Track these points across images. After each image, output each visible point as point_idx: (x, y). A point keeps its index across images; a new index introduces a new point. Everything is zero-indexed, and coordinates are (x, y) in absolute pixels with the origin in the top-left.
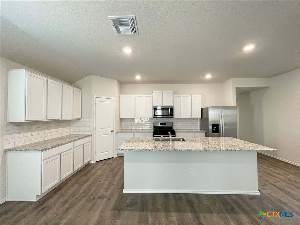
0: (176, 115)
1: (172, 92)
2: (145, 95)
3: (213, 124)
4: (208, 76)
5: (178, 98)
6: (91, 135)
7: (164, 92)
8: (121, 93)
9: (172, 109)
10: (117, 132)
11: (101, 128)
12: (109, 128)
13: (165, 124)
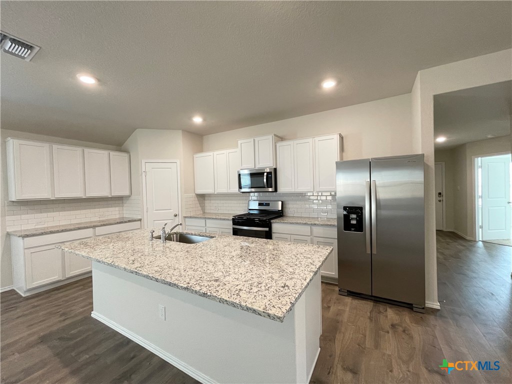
0: (283, 188)
1: (271, 136)
2: (228, 151)
5: (286, 147)
6: (140, 220)
7: (256, 139)
9: (271, 174)
10: (185, 217)
11: (156, 210)
12: (170, 210)
13: (268, 205)
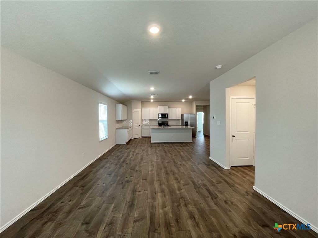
0: (169, 118)
1: (168, 106)
2: (154, 108)
3: (185, 122)
4: (183, 101)
5: (170, 109)
6: (132, 127)
7: (164, 106)
8: (142, 107)
9: (168, 115)
11: (135, 124)
12: (138, 124)
13: (164, 122)
